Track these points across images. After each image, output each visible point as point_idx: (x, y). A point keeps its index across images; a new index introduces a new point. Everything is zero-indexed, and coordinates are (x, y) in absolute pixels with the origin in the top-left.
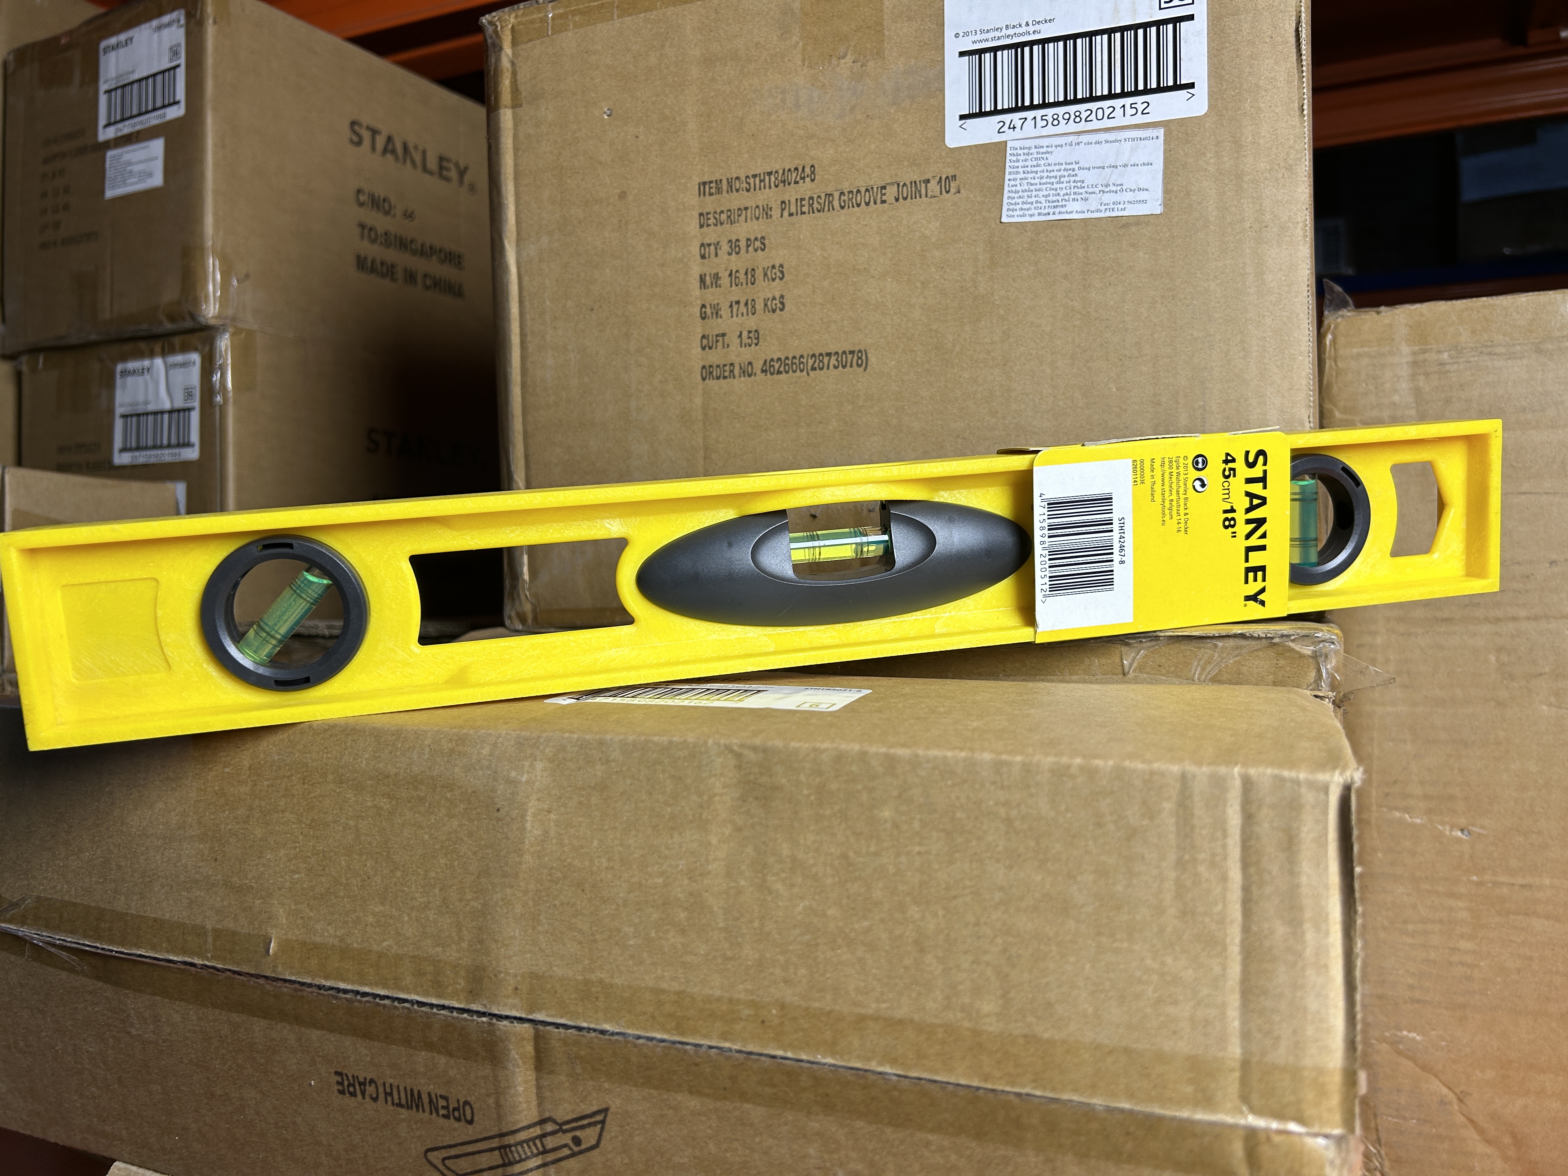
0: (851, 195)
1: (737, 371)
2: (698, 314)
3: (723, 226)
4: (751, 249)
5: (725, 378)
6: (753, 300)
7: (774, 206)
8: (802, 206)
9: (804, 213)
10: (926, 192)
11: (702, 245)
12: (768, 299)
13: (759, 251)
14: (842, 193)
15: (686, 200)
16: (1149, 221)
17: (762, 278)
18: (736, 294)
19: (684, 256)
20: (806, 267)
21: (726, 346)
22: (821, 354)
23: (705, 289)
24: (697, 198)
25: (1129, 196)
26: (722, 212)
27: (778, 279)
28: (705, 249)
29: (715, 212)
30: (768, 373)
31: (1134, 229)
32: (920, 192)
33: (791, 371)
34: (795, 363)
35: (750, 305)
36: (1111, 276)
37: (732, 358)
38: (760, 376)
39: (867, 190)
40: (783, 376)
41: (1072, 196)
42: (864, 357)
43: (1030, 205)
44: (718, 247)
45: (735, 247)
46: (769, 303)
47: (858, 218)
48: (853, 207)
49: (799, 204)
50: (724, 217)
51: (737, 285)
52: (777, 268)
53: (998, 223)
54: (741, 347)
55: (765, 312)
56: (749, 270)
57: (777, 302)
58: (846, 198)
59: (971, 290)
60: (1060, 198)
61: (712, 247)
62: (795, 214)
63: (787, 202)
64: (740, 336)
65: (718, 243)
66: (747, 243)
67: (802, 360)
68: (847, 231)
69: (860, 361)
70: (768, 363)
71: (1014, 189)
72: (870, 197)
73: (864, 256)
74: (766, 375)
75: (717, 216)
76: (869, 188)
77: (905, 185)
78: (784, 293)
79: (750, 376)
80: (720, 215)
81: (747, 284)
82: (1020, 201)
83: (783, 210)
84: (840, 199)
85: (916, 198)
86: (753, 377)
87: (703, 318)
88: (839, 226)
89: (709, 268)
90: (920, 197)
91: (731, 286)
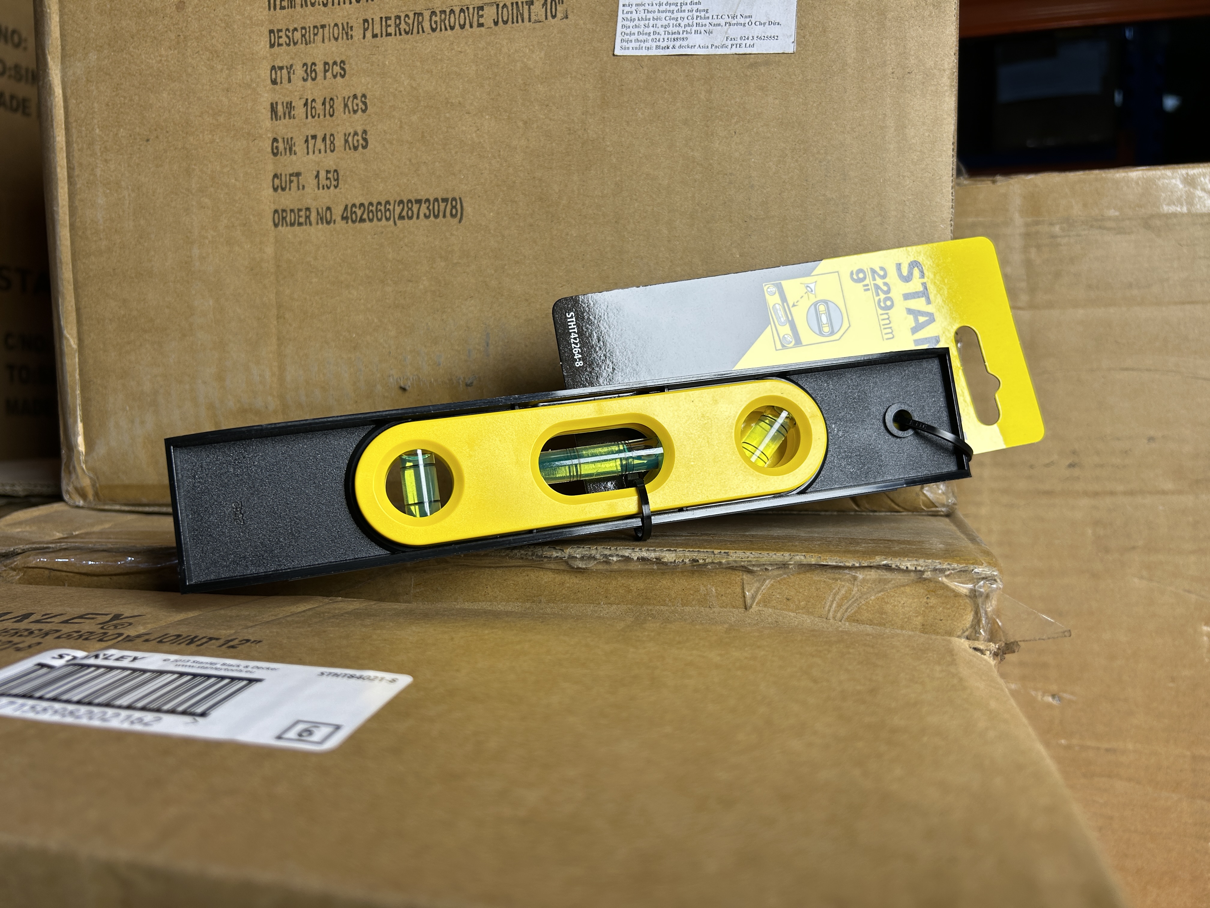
0: (443, 16)
1: (313, 216)
2: (269, 149)
3: (297, 46)
4: (329, 74)
5: (300, 224)
6: (332, 135)
7: (355, 25)
8: (388, 26)
9: (390, 35)
10: (530, 15)
11: (273, 68)
12: (349, 134)
13: (339, 77)
14: (433, 13)
15: (253, 13)
16: (780, 61)
17: (342, 110)
18: (312, 127)
19: (252, 80)
20: (391, 98)
21: (301, 187)
22: (410, 201)
23: (277, 120)
24: (266, 12)
25: (758, 30)
26: (296, 29)
27: (360, 111)
28: (276, 73)
29: (287, 30)
30: (350, 221)
31: (763, 70)
32: (522, 15)
33: (375, 219)
34: (380, 210)
35: (329, 141)
36: (737, 123)
37: (308, 201)
38: (340, 224)
39: (462, 10)
40: (367, 225)
41: (694, 28)
42: (459, 206)
43: (647, 36)
44: (292, 71)
45: (311, 72)
46: (350, 139)
47: (452, 44)
48: (446, 29)
49: (384, 23)
50: (298, 35)
51: (313, 117)
52: (359, 98)
53: (612, 55)
54: (319, 189)
55: (345, 149)
56: (328, 100)
57: (360, 138)
58: (438, 19)
59: (580, 133)
60: (681, 30)
61: (285, 71)
62: (379, 35)
63: (370, 21)
64: (317, 176)
65: (291, 66)
66: (325, 67)
67: (388, 206)
68: (439, 57)
69: (454, 211)
70: (349, 209)
71: (629, 16)
72: (465, 19)
73: (459, 88)
74: (347, 223)
75: (290, 34)
76: (465, 8)
77: (505, 6)
78: (368, 128)
79: (328, 223)
80: (293, 33)
81: (325, 116)
82: (636, 31)
83: (365, 30)
84: (431, 20)
85: (517, 22)
86: (332, 224)
87: (275, 154)
88: (430, 52)
89: (280, 95)
90: (523, 21)
91: (307, 117)
